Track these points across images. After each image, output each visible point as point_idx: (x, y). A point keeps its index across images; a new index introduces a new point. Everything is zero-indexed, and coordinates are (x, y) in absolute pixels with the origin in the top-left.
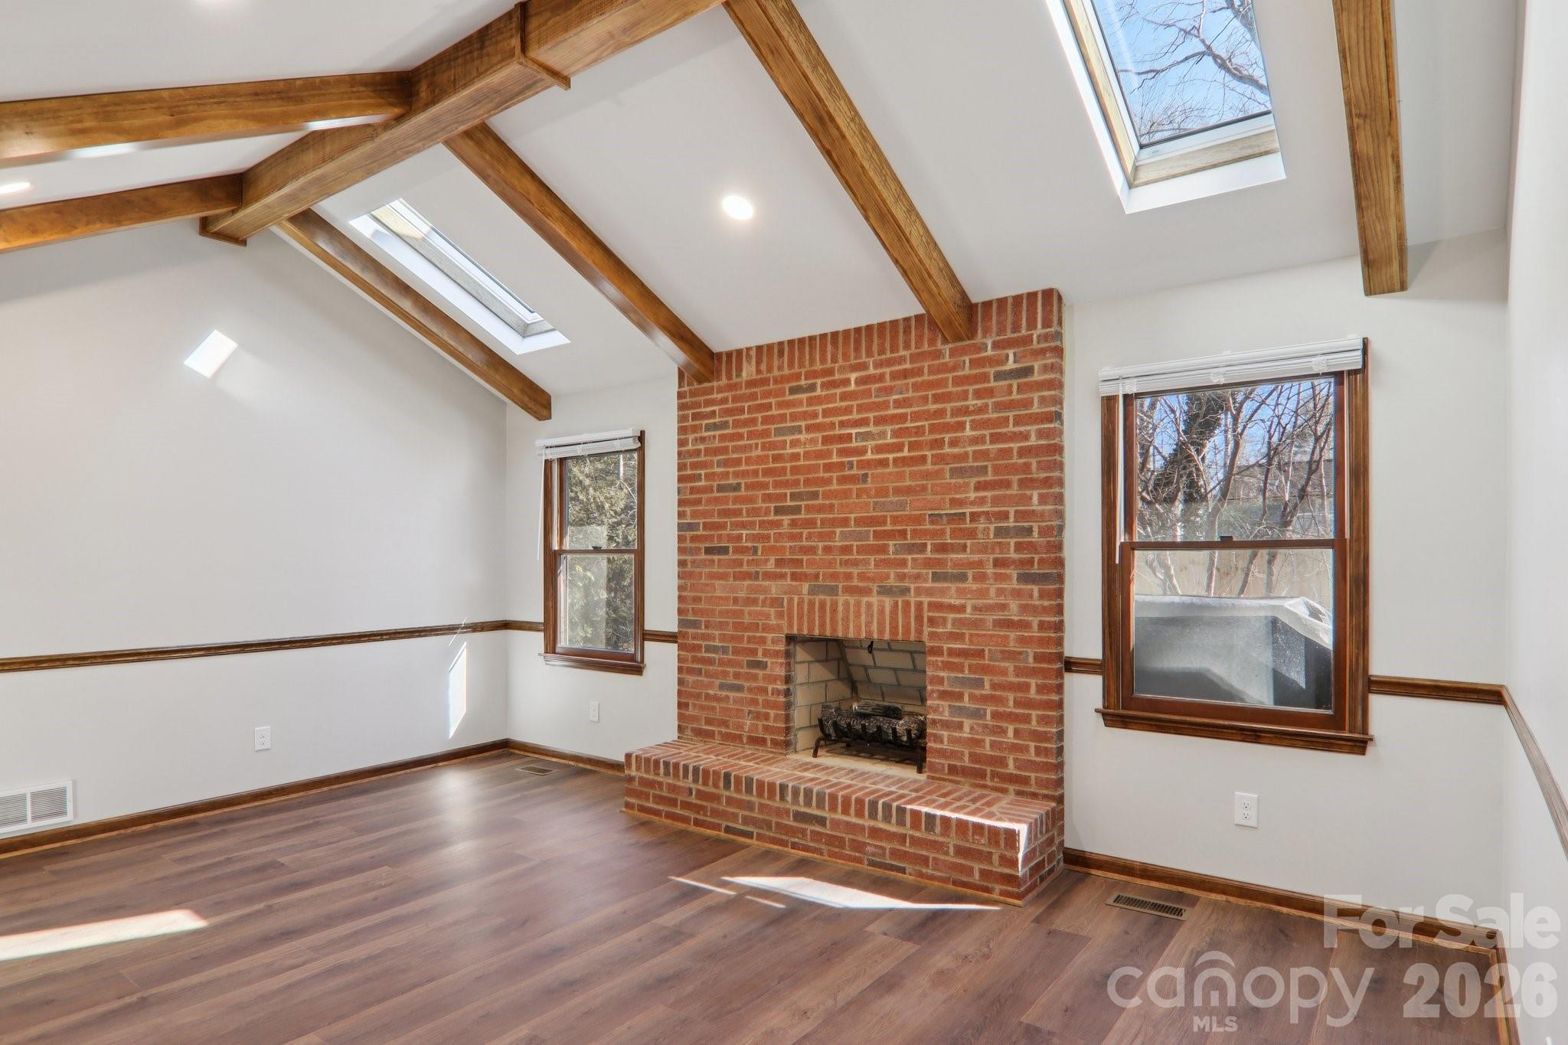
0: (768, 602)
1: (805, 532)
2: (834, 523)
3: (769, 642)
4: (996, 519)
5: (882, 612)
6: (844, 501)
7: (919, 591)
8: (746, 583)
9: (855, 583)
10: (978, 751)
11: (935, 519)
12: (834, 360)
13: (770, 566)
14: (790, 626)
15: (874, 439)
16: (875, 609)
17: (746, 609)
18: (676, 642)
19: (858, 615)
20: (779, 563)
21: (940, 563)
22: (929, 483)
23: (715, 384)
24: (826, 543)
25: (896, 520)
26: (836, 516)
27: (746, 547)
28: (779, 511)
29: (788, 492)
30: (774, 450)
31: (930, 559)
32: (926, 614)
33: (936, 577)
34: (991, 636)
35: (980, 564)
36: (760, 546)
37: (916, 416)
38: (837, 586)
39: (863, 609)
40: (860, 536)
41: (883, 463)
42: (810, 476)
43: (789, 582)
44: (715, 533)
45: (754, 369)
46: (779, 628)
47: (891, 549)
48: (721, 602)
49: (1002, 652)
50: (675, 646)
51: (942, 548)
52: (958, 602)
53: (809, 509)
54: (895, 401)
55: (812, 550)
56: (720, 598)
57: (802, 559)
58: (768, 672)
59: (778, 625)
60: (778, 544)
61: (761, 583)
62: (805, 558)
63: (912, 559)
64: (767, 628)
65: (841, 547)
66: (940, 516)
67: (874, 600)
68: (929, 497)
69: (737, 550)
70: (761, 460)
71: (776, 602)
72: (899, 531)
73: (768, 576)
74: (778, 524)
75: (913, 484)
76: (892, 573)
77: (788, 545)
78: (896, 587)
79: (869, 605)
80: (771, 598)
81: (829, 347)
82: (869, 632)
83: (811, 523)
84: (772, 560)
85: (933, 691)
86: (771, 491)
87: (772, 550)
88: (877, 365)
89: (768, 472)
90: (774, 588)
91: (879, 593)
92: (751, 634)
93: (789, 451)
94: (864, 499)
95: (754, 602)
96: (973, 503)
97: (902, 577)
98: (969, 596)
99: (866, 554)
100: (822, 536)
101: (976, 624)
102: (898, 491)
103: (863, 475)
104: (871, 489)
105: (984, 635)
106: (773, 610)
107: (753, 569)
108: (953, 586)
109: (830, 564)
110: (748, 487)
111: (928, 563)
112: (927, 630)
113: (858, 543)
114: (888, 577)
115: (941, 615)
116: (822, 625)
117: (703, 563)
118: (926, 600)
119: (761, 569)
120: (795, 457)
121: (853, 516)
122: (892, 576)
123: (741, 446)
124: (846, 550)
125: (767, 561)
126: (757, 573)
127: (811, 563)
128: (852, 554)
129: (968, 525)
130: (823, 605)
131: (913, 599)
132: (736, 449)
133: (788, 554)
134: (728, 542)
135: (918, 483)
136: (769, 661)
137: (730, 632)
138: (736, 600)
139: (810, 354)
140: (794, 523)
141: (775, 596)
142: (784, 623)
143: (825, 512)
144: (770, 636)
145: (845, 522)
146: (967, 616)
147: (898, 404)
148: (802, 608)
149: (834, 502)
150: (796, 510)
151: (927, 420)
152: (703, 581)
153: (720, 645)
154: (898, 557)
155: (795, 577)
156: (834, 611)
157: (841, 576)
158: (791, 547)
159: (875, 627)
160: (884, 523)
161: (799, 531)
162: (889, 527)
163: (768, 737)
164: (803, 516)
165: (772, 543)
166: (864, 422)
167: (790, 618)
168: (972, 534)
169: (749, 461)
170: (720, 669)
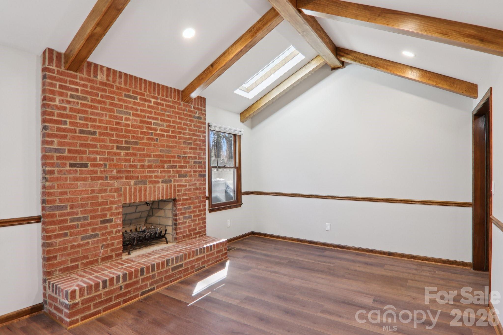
0: (113, 190)
1: (132, 159)
2: (145, 155)
3: (114, 209)
4: (194, 159)
5: (163, 189)
6: (149, 148)
7: (175, 181)
8: (99, 182)
9: (153, 179)
10: (190, 228)
11: (179, 157)
12: (145, 91)
13: (114, 173)
14: (125, 200)
15: (160, 126)
16: (161, 188)
17: (100, 195)
18: (40, 222)
19: (154, 191)
20: (119, 172)
21: (180, 171)
22: (177, 145)
23: (78, 74)
24: (142, 164)
25: (167, 156)
26: (145, 153)
27: (100, 164)
28: (118, 148)
29: (124, 140)
30: (116, 119)
31: (178, 170)
32: (177, 188)
33: (180, 176)
34: (193, 193)
35: (190, 172)
36: (108, 163)
37: (174, 122)
38: (146, 181)
39: (157, 189)
40: (156, 162)
41: (163, 136)
42: (134, 135)
43: (124, 180)
44: (78, 156)
45: (105, 77)
46: (119, 201)
47: (166, 166)
48: (83, 193)
49: (195, 197)
50: (40, 225)
51: (181, 167)
52: (185, 184)
53: (134, 149)
54: (167, 115)
55: (135, 166)
56: (83, 191)
57: (131, 170)
58: (113, 223)
59: (119, 200)
60: (118, 163)
61: (109, 181)
62: (132, 169)
63: (173, 170)
64: (112, 203)
65: (148, 165)
66: (180, 156)
67: (160, 185)
68: (177, 150)
69: (93, 165)
70: (107, 122)
71: (118, 190)
72: (168, 160)
73: (112, 178)
74: (119, 154)
75: (173, 145)
76: (166, 175)
77: (124, 163)
78: (168, 180)
79: (159, 187)
80: (115, 188)
81: (143, 85)
82: (159, 197)
83: (134, 155)
84: (115, 170)
85: (179, 214)
86: (114, 138)
87: (115, 166)
88: (162, 100)
89: (112, 129)
90: (116, 184)
91: (162, 182)
92: (103, 207)
93: (124, 122)
94: (157, 147)
95: (105, 191)
96: (189, 153)
97: (169, 176)
98: (188, 182)
99: (158, 168)
100: (140, 161)
101: (189, 190)
102: (168, 146)
103: (156, 138)
104: (159, 144)
105: (191, 193)
106: (116, 194)
107: (104, 175)
108: (183, 179)
109: (144, 172)
110: (100, 134)
111: (177, 172)
112: (177, 194)
113: (154, 164)
114: (165, 177)
115: (181, 188)
116: (140, 197)
117: (69, 172)
118: (176, 184)
119: (108, 175)
120: (128, 125)
121: (152, 154)
122: (166, 176)
123: (97, 113)
124: (150, 166)
125: (112, 171)
126: (107, 177)
127: (135, 172)
128: (152, 168)
129: (187, 160)
130: (140, 189)
131: (173, 184)
132: (92, 113)
133: (124, 168)
134: (88, 161)
135: (174, 145)
136: (113, 218)
137: (89, 208)
138: (93, 191)
139: (135, 84)
140: (126, 154)
141: (117, 187)
142: (122, 199)
143: (141, 151)
144: (114, 206)
145: (149, 156)
146: (187, 188)
147: (168, 116)
148: (131, 191)
149: (145, 147)
150: (128, 149)
151: (177, 124)
152: (68, 182)
153: (82, 216)
154: (168, 169)
155: (127, 178)
156: (145, 191)
157: (148, 177)
158: (125, 165)
159: (161, 195)
160: (163, 157)
161: (129, 158)
162: (165, 159)
163: (114, 254)
164: (131, 151)
165: (115, 162)
166: (156, 119)
167: (125, 196)
168: (188, 162)
169: (101, 121)
170: (82, 229)
